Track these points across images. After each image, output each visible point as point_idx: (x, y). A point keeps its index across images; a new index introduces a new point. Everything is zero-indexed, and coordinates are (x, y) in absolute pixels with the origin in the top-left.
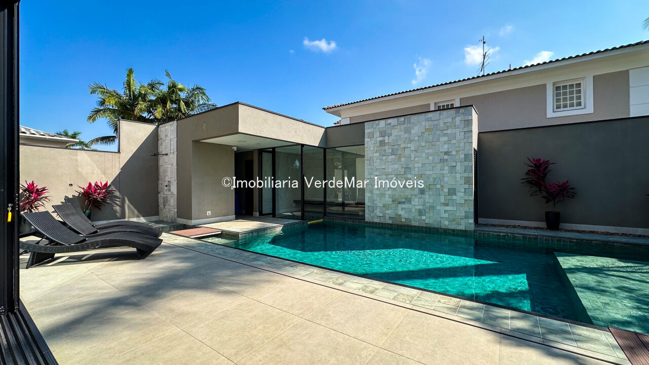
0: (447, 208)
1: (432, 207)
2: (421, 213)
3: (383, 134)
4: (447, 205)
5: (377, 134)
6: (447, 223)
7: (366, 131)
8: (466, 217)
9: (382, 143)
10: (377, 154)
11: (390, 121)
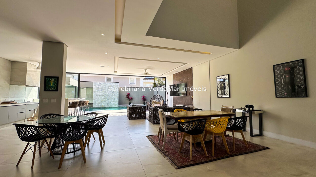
0: (113, 103)
1: (110, 103)
2: (108, 104)
3: (98, 85)
4: (113, 102)
5: (97, 85)
6: (113, 106)
7: (94, 84)
8: (117, 104)
9: (98, 88)
10: (97, 90)
11: (101, 83)
